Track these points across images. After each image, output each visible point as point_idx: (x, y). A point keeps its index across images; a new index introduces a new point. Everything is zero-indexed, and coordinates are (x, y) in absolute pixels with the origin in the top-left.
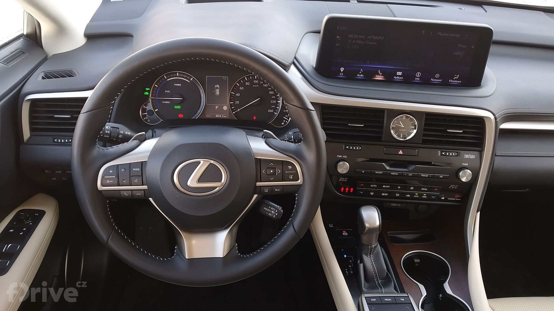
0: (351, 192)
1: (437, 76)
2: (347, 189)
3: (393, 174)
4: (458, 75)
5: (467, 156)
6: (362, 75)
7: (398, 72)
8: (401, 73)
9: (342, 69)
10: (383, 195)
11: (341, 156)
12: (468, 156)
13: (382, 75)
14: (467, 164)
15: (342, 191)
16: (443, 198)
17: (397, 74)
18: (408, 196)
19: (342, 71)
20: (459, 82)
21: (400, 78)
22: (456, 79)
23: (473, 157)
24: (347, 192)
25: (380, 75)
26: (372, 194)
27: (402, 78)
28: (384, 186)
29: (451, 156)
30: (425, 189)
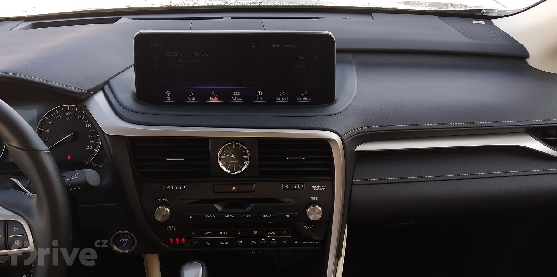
0: (183, 243)
1: (282, 93)
2: (177, 240)
3: (228, 216)
4: (306, 92)
5: (315, 188)
6: (193, 99)
7: (235, 93)
8: (239, 93)
9: (168, 93)
10: (222, 243)
11: (161, 199)
12: (317, 187)
13: (217, 97)
14: (316, 198)
15: (172, 243)
16: (297, 242)
17: (235, 95)
18: (253, 242)
19: (168, 95)
20: (308, 99)
21: (239, 99)
22: (304, 97)
23: (322, 188)
24: (178, 243)
25: (214, 97)
26: (208, 244)
27: (242, 99)
28: (221, 233)
29: (295, 189)
30: (273, 233)
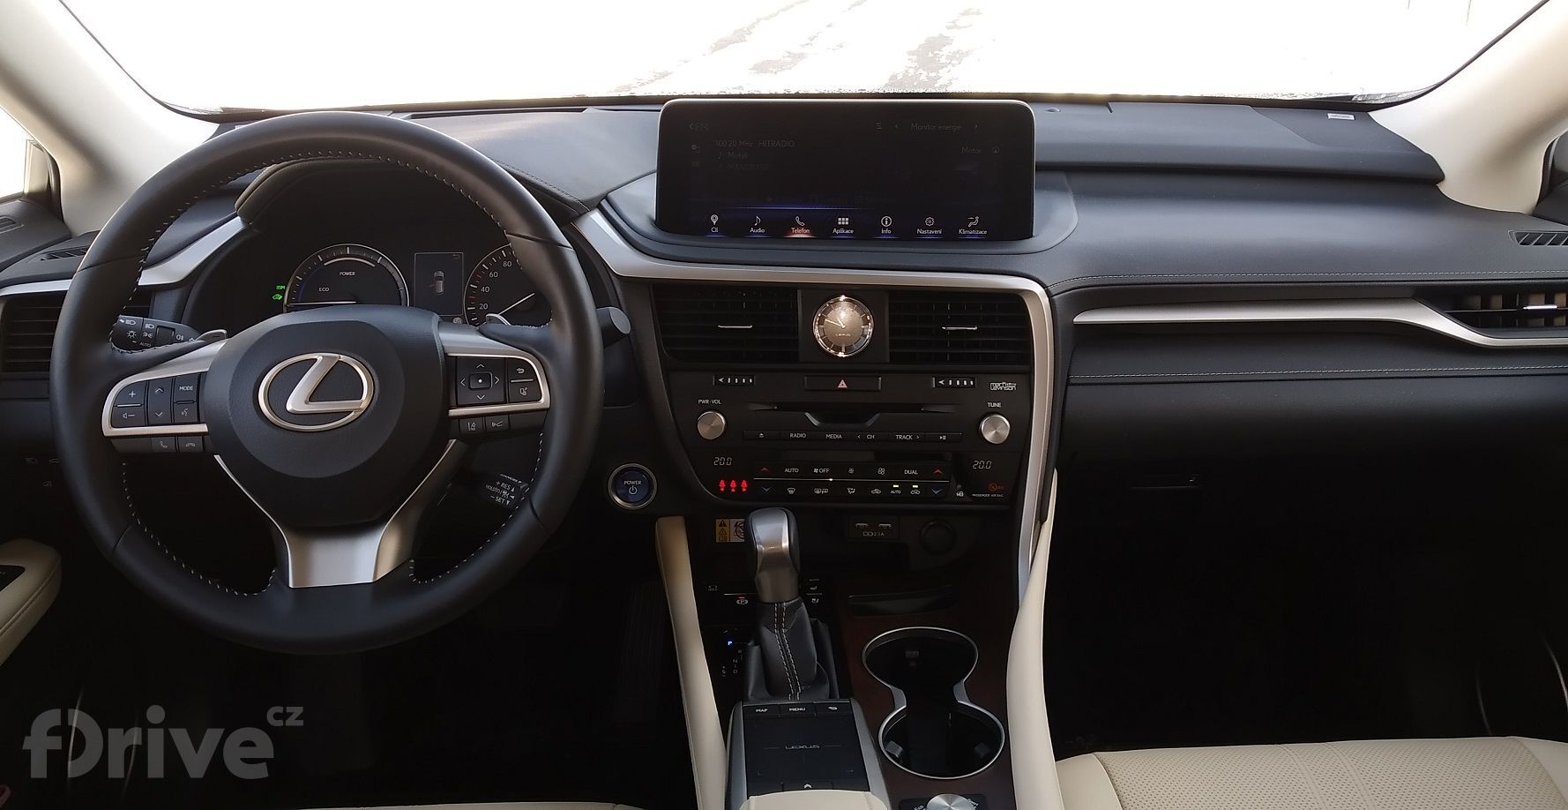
0: (744, 490)
1: (930, 221)
2: (733, 484)
3: (830, 436)
4: (977, 218)
5: (996, 386)
6: (760, 230)
7: (840, 219)
8: (847, 219)
9: (714, 219)
10: (818, 492)
11: (707, 401)
12: (999, 384)
13: (806, 228)
14: (999, 405)
15: (722, 489)
16: (961, 494)
17: (840, 223)
18: (877, 491)
19: (714, 223)
20: (981, 232)
21: (847, 232)
22: (973, 228)
23: (1010, 387)
24: (733, 490)
25: (800, 227)
26: (791, 492)
27: (852, 231)
28: (816, 470)
29: (959, 387)
30: (914, 472)
